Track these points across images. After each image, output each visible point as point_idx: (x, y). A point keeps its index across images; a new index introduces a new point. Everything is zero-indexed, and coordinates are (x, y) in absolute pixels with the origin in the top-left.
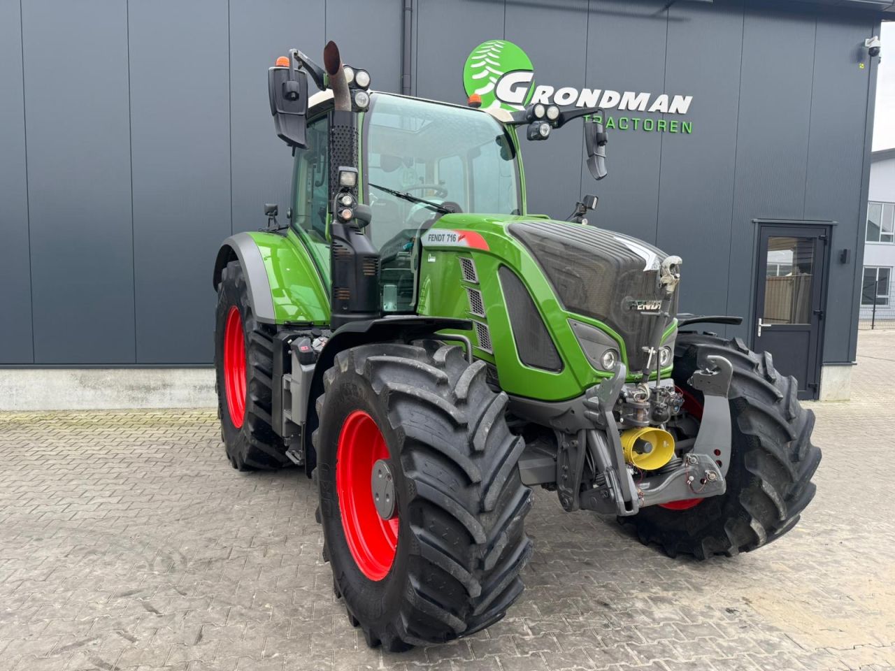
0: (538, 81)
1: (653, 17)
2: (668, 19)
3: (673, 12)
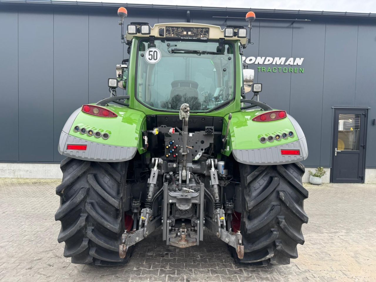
1: (287, 27)
2: (293, 28)
3: (295, 25)
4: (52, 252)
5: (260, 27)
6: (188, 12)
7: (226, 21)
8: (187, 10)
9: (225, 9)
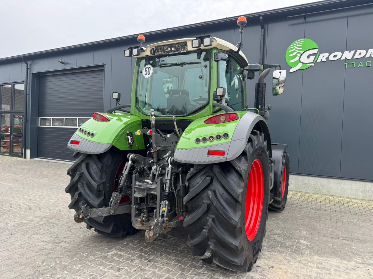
0: (320, 52)
5: (348, 17)
6: (261, 18)
7: (305, 19)
8: (260, 16)
9: (301, 6)
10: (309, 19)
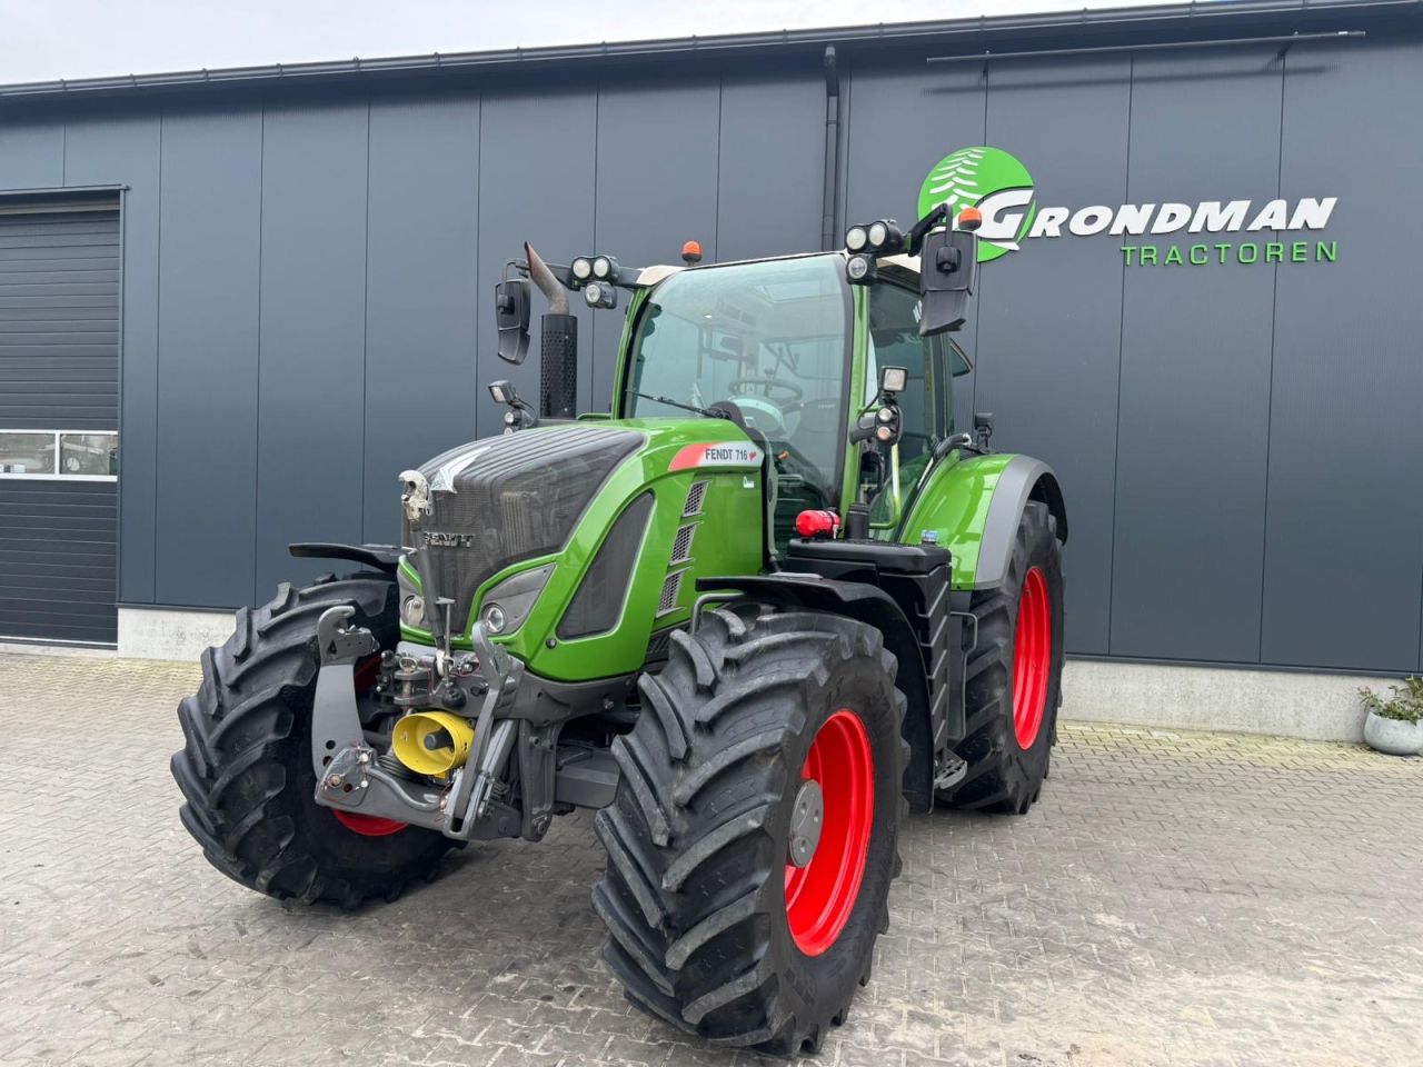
0: (1041, 201)
1: (1264, 72)
2: (1284, 73)
3: (1294, 60)
4: (191, 932)
5: (1132, 81)
6: (830, 51)
7: (985, 72)
8: (826, 44)
9: (977, 24)
10: (997, 77)
